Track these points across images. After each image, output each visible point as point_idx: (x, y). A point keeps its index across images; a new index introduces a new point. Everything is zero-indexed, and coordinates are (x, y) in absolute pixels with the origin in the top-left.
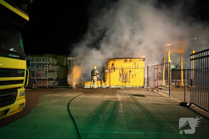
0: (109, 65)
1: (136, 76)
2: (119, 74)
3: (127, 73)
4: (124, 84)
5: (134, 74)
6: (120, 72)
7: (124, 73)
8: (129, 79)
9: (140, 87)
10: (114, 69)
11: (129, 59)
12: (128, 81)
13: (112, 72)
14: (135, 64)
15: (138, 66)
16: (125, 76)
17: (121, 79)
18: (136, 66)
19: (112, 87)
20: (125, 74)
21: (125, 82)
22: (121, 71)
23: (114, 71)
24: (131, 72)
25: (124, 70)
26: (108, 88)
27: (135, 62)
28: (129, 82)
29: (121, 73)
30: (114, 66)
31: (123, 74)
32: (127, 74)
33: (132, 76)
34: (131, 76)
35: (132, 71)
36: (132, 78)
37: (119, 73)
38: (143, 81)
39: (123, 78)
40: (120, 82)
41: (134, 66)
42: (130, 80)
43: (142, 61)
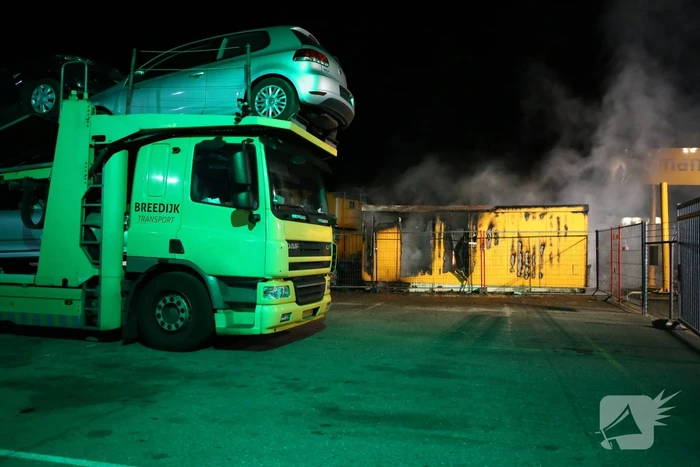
0: (481, 225)
1: (562, 257)
2: (510, 253)
3: (534, 248)
4: (527, 283)
5: (555, 253)
6: (513, 246)
7: (524, 250)
8: (541, 267)
9: (575, 292)
10: (497, 238)
11: (541, 210)
12: (537, 271)
13: (489, 247)
14: (559, 223)
15: (566, 228)
16: (529, 258)
17: (515, 267)
18: (562, 229)
19: (489, 290)
20: (528, 252)
21: (529, 275)
22: (516, 244)
23: (496, 244)
24: (547, 248)
25: (525, 240)
26: (477, 292)
27: (558, 218)
28: (541, 275)
29: (516, 249)
30: (494, 229)
31: (521, 253)
32: (534, 253)
33: (551, 259)
34: (546, 257)
35: (548, 244)
36: (549, 263)
37: (510, 248)
38: (583, 273)
39: (523, 264)
40: (514, 275)
41: (555, 228)
42: (543, 271)
43: (582, 215)
